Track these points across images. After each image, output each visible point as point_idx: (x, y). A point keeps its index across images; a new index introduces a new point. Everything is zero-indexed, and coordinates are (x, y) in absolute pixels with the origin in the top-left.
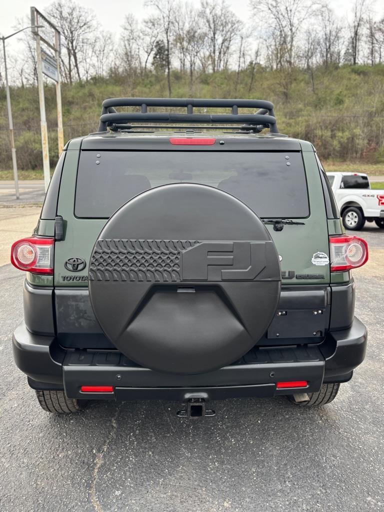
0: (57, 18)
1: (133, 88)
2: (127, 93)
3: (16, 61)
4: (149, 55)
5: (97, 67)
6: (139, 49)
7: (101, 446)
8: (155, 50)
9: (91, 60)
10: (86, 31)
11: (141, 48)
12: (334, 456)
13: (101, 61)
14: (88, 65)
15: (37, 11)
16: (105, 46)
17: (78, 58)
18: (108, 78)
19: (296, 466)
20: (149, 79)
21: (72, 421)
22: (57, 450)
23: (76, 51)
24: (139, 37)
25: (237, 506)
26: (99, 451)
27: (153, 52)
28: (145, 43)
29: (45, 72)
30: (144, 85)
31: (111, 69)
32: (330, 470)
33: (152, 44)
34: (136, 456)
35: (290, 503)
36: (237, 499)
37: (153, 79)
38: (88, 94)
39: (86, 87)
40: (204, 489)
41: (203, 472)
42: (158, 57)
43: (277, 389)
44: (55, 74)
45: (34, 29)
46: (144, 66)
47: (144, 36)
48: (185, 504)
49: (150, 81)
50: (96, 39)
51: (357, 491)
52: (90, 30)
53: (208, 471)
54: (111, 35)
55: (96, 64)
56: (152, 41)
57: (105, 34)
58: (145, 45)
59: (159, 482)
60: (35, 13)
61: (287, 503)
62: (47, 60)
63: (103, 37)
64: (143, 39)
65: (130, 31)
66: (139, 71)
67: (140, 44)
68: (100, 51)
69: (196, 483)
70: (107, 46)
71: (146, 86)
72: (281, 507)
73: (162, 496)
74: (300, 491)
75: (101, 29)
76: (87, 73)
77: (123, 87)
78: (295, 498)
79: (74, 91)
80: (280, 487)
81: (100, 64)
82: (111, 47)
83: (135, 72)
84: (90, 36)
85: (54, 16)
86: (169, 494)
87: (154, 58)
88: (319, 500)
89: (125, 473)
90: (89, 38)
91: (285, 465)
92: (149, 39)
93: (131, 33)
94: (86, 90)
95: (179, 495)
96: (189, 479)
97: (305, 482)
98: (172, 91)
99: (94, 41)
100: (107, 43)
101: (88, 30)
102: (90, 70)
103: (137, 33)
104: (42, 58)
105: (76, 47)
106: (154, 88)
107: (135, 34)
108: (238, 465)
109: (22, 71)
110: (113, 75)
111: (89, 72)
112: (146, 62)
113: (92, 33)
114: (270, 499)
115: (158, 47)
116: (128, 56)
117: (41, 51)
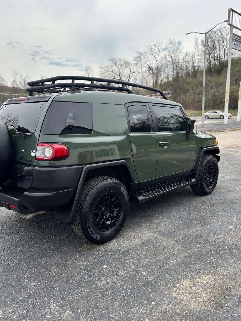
15: (233, 11)
29: (235, 47)
45: (229, 22)
60: (231, 12)
62: (237, 39)
104: (233, 39)
117: (234, 34)
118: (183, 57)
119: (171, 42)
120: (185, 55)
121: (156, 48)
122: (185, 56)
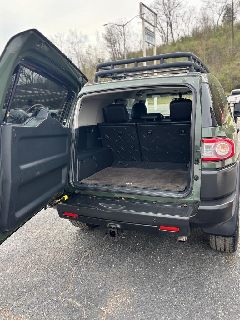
0: (161, 4)
1: (207, 41)
2: (202, 45)
3: (138, 36)
4: (220, 16)
5: (185, 30)
6: (213, 13)
7: (91, 247)
8: (225, 11)
9: (181, 26)
10: (179, 9)
11: (215, 12)
12: (216, 283)
13: (187, 27)
14: (179, 30)
15: (144, 5)
16: (190, 16)
17: (173, 27)
18: (191, 36)
19: (186, 282)
20: (219, 32)
21: (86, 233)
22: (72, 245)
23: (172, 23)
24: (214, 5)
25: (138, 291)
26: (89, 249)
27: (223, 13)
28: (218, 8)
29: (147, 41)
30: (215, 37)
31: (193, 31)
32: (208, 289)
33: (223, 8)
34: (104, 256)
35: (168, 299)
36: (140, 288)
37: (222, 31)
38: (177, 49)
39: (177, 45)
40: (126, 279)
41: (131, 271)
42: (226, 16)
43: (160, 230)
44: (153, 41)
45: (141, 16)
46: (217, 24)
47: (217, 4)
48: (112, 283)
49: (220, 34)
50: (185, 13)
51: (216, 305)
52: (181, 8)
53: (134, 271)
54: (194, 8)
55: (185, 29)
56: (223, 6)
57: (190, 8)
58: (217, 10)
59: (107, 269)
60: (142, 6)
61: (166, 298)
62: (149, 34)
63: (189, 10)
64: (216, 6)
65: (207, 3)
66: (212, 28)
67: (214, 9)
68: (187, 20)
69: (124, 275)
70: (192, 16)
71: (216, 37)
72: (161, 300)
73: (104, 276)
74: (179, 295)
75: (188, 5)
76: (178, 35)
77: (201, 40)
78: (173, 298)
79: (169, 48)
80: (168, 290)
81: (187, 29)
82: (194, 16)
83: (210, 29)
84: (181, 12)
85: (159, 4)
86: (108, 276)
87: (224, 17)
88: (187, 303)
89: (94, 262)
90: (180, 13)
91: (181, 279)
92: (221, 5)
93: (208, 4)
94: (176, 47)
95: (112, 278)
96: (122, 272)
97: (186, 292)
98: (235, 37)
99: (183, 14)
100: (192, 13)
101: (179, 8)
102: (180, 33)
103: (212, 3)
104: (146, 33)
105: (172, 21)
106: (223, 38)
107: (211, 4)
108: (153, 272)
109: (141, 42)
110: (195, 34)
111: (180, 35)
112: (218, 21)
113: (182, 9)
114: (158, 294)
115: (226, 9)
116: (205, 19)
117: (146, 28)
118: (87, 50)
119: (73, 34)
120: (88, 47)
121: (58, 39)
122: (89, 49)
